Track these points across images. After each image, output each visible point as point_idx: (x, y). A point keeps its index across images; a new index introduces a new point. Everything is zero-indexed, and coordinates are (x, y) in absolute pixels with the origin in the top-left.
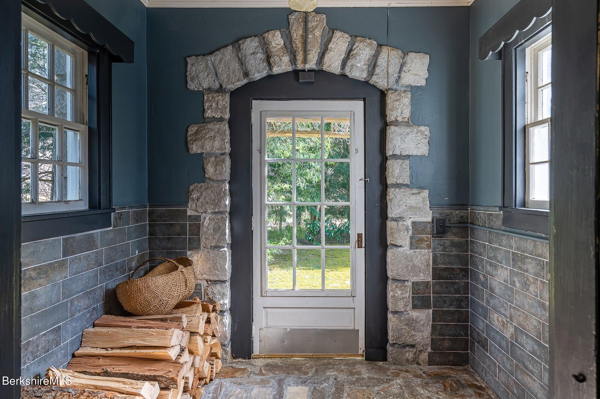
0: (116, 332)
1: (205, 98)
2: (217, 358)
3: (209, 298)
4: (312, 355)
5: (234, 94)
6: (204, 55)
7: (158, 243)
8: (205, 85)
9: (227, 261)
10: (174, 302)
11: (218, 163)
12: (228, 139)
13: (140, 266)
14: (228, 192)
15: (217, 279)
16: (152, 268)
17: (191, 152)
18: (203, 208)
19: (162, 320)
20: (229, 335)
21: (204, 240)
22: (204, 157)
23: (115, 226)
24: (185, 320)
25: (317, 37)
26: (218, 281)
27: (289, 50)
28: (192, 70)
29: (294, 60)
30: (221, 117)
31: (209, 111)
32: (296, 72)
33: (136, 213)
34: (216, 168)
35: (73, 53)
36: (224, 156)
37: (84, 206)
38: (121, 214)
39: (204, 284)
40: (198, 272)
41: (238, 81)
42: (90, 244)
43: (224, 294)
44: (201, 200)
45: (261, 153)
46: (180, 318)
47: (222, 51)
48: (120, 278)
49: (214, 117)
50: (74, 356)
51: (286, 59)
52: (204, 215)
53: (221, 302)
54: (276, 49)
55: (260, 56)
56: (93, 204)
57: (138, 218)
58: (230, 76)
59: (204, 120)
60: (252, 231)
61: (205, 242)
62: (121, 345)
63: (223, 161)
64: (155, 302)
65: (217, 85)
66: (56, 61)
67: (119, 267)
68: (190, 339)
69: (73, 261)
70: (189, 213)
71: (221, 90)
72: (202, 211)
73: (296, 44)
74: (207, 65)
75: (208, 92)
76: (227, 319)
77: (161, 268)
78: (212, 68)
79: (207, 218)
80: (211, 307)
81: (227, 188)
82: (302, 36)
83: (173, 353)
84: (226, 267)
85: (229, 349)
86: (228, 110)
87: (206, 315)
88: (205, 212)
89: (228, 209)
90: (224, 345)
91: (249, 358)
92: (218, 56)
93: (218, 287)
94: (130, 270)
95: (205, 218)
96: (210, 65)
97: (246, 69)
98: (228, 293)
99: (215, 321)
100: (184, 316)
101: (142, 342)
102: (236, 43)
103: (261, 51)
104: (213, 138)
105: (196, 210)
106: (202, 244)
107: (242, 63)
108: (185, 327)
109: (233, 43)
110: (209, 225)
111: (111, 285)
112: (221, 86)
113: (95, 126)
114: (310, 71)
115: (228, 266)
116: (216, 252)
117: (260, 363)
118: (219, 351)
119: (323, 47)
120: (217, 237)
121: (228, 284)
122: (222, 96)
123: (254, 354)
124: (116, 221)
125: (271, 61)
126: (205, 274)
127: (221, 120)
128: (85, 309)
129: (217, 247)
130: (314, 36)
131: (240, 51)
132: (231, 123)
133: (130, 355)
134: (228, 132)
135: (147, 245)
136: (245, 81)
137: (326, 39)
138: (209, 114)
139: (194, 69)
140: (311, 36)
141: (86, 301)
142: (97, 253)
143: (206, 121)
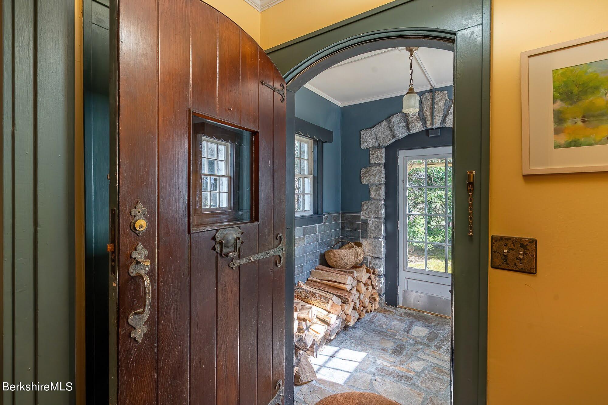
0: (324, 273)
1: (371, 152)
2: (375, 301)
3: (372, 266)
4: (438, 315)
5: (387, 148)
6: (370, 128)
7: (346, 233)
8: (370, 145)
9: (383, 246)
10: (352, 264)
11: (378, 189)
12: (383, 175)
13: (336, 244)
14: (383, 206)
15: (377, 256)
16: (342, 246)
17: (363, 183)
18: (369, 215)
19: (345, 272)
20: (383, 291)
21: (370, 233)
22: (370, 186)
23: (324, 223)
24: (355, 274)
25: (441, 107)
26: (377, 257)
27: (422, 118)
28: (363, 137)
29: (424, 124)
30: (379, 163)
31: (372, 160)
32: (427, 131)
33: (335, 216)
34: (376, 192)
35: (308, 143)
36: (381, 186)
37: (311, 213)
38: (327, 217)
39: (369, 258)
40: (366, 251)
41: (389, 141)
42: (314, 231)
43: (380, 265)
44: (368, 210)
45: (404, 183)
46: (353, 272)
47: (380, 124)
48: (327, 248)
49: (375, 163)
50: (307, 280)
51: (419, 124)
52: (369, 219)
53: (379, 270)
54: (413, 119)
55: (403, 124)
56: (316, 213)
57: (336, 219)
58: (384, 139)
59: (370, 165)
60: (398, 230)
61: (370, 234)
62: (325, 279)
63: (380, 188)
64: (342, 263)
65: (377, 144)
66: (301, 146)
67: (326, 243)
68: (358, 284)
69: (307, 237)
70: (362, 217)
71: (379, 147)
72: (369, 217)
73: (426, 113)
74: (371, 134)
75: (372, 149)
76: (382, 280)
77: (346, 246)
78: (374, 135)
79: (371, 221)
80: (372, 271)
81: (383, 204)
82: (430, 108)
83: (348, 288)
84: (382, 250)
85: (383, 298)
86: (383, 158)
87: (368, 275)
88: (370, 217)
89: (383, 216)
90: (381, 295)
91: (396, 307)
92: (378, 127)
93: (377, 261)
94: (331, 245)
95: (370, 221)
96: (373, 134)
97: (394, 133)
98: (383, 265)
99: (375, 279)
100: (355, 272)
101: (334, 279)
102: (388, 118)
103: (403, 121)
104: (374, 175)
105: (365, 216)
106: (368, 236)
107: (391, 130)
108: (355, 277)
109: (386, 119)
110: (372, 225)
111: (323, 252)
112: (379, 145)
113: (316, 175)
114: (437, 128)
115: (383, 249)
116: (376, 240)
117: (403, 311)
118: (377, 297)
119: (446, 112)
120: (376, 232)
121: (383, 260)
122: (380, 151)
123: (399, 305)
124: (325, 220)
125: (409, 126)
126: (370, 252)
127: (379, 164)
128: (312, 260)
129: (377, 238)
130: (439, 106)
131: (390, 123)
132: (385, 165)
133: (329, 284)
134: (383, 171)
135: (340, 233)
136: (394, 140)
137: (448, 107)
138: (372, 161)
139: (364, 137)
140: (437, 107)
141: (312, 257)
142: (317, 235)
143: (371, 165)
